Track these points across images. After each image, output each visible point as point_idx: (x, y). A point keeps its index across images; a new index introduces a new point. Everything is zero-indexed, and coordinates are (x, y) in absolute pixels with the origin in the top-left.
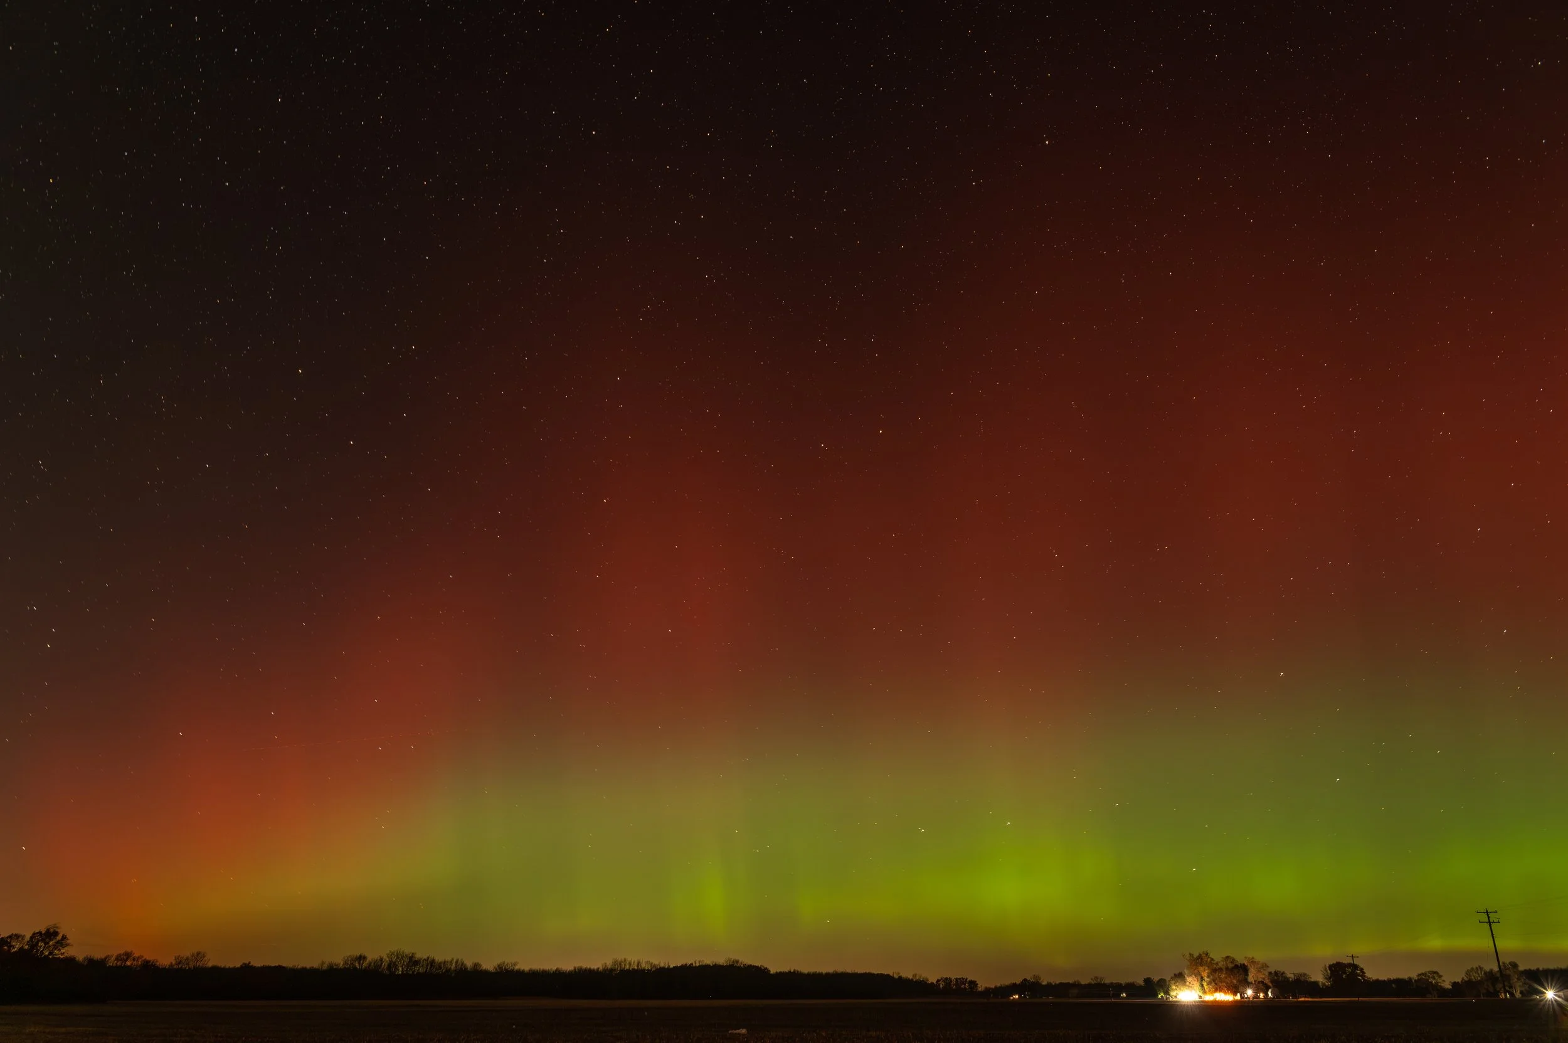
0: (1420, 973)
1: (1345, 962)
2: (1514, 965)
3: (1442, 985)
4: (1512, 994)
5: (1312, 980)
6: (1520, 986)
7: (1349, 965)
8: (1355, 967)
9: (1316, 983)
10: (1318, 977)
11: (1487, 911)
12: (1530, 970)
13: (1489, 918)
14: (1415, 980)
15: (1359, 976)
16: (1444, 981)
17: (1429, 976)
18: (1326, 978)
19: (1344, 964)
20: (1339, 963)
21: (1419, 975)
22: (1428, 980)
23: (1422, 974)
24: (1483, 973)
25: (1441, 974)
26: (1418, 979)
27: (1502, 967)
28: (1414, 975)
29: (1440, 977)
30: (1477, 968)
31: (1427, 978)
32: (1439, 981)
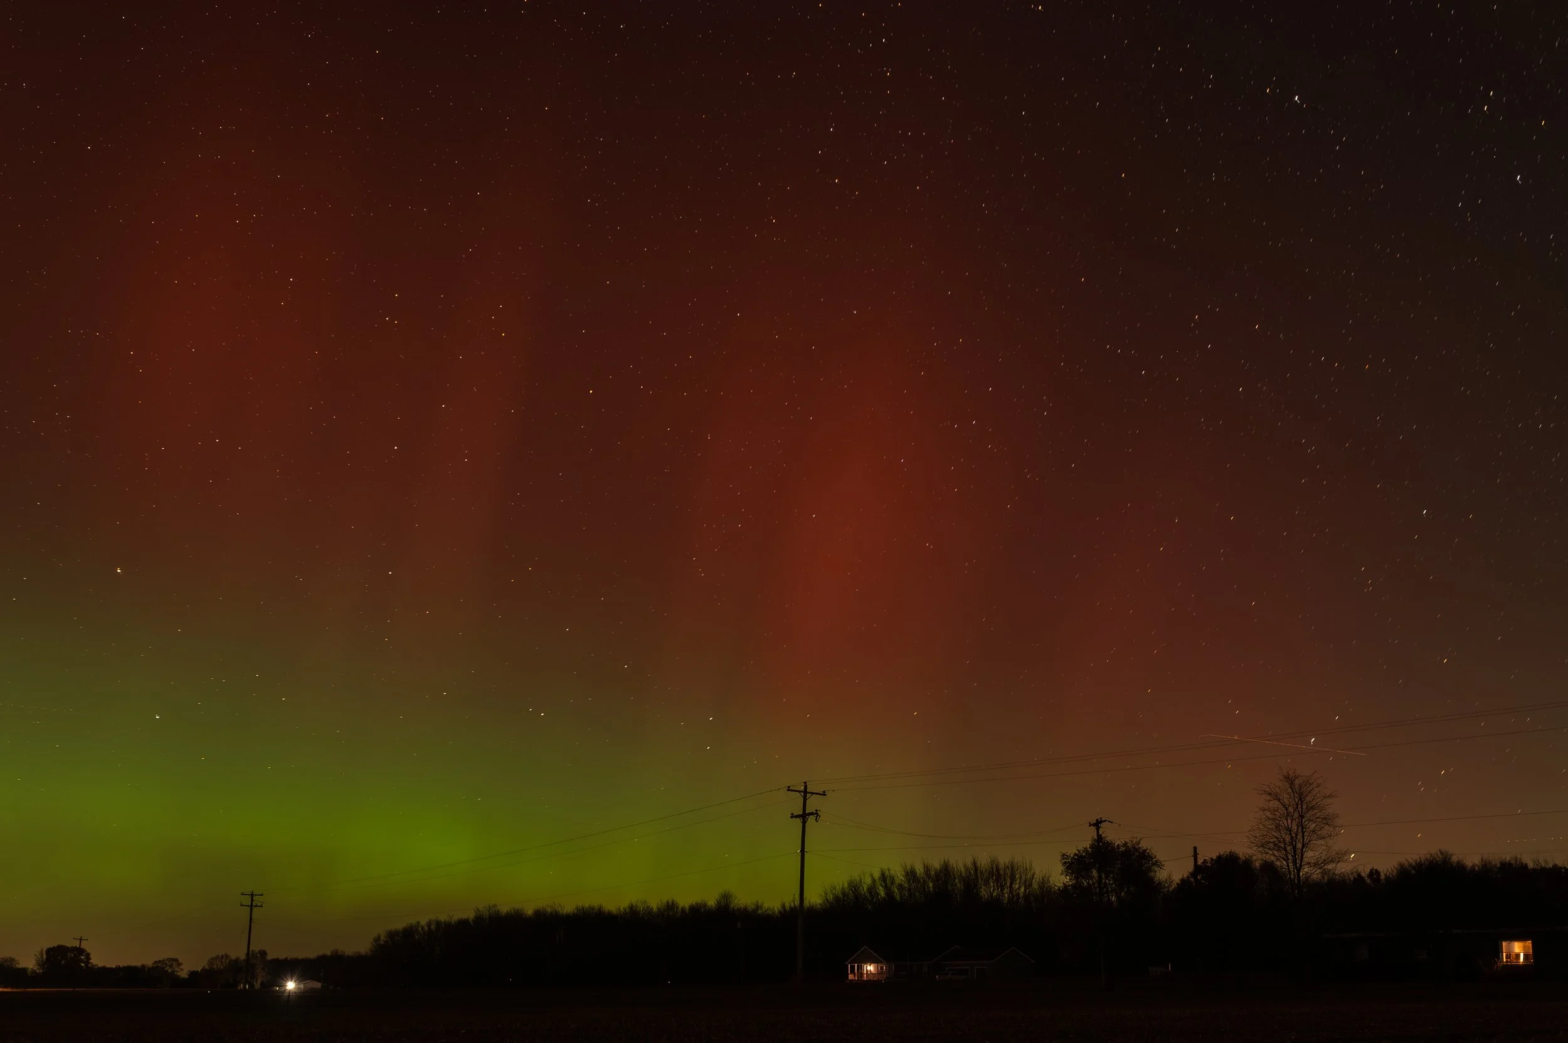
0: (157, 960)
1: (69, 945)
2: (263, 953)
3: (179, 974)
4: (251, 986)
5: (20, 966)
6: (262, 977)
7: (74, 949)
8: (80, 951)
9: (24, 970)
10: (28, 962)
11: (252, 893)
12: (278, 959)
13: (252, 900)
14: (149, 968)
15: (83, 962)
16: (182, 970)
17: (166, 964)
18: (39, 964)
19: (68, 947)
20: (62, 946)
21: (156, 962)
22: (164, 968)
23: (160, 961)
24: (228, 961)
25: (180, 961)
26: (153, 967)
27: (250, 956)
28: (149, 962)
29: (180, 964)
30: (222, 956)
31: (164, 966)
32: (176, 969)
